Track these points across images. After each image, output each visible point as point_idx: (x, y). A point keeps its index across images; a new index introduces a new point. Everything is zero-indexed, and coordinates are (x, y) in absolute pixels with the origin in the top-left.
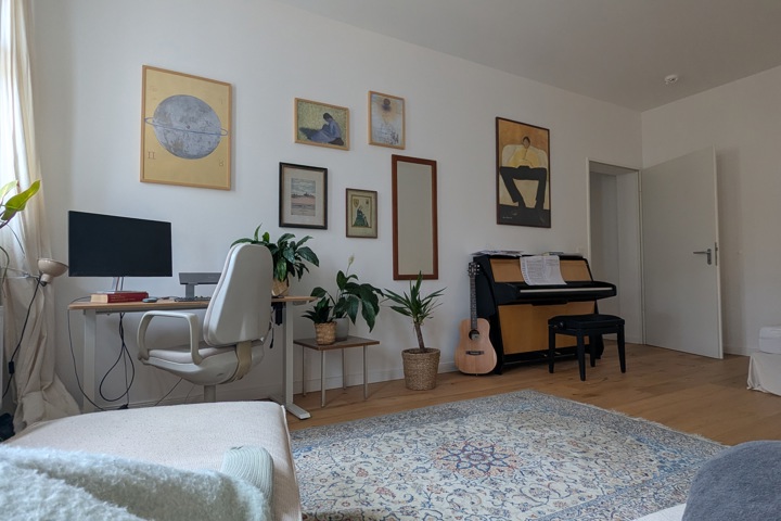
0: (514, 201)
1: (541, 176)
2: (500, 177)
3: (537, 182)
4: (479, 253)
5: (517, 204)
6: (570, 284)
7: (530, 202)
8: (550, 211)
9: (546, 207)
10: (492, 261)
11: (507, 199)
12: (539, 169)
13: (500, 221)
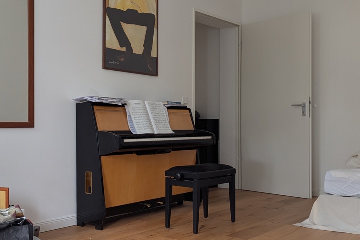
0: (122, 46)
1: (149, 22)
2: (107, 19)
3: (145, 28)
4: (83, 100)
5: (124, 49)
6: (178, 134)
7: (138, 48)
8: (157, 59)
9: (154, 55)
10: (96, 108)
11: (113, 43)
12: (147, 14)
13: (106, 67)
